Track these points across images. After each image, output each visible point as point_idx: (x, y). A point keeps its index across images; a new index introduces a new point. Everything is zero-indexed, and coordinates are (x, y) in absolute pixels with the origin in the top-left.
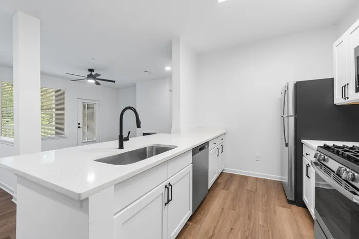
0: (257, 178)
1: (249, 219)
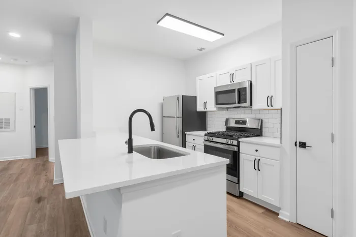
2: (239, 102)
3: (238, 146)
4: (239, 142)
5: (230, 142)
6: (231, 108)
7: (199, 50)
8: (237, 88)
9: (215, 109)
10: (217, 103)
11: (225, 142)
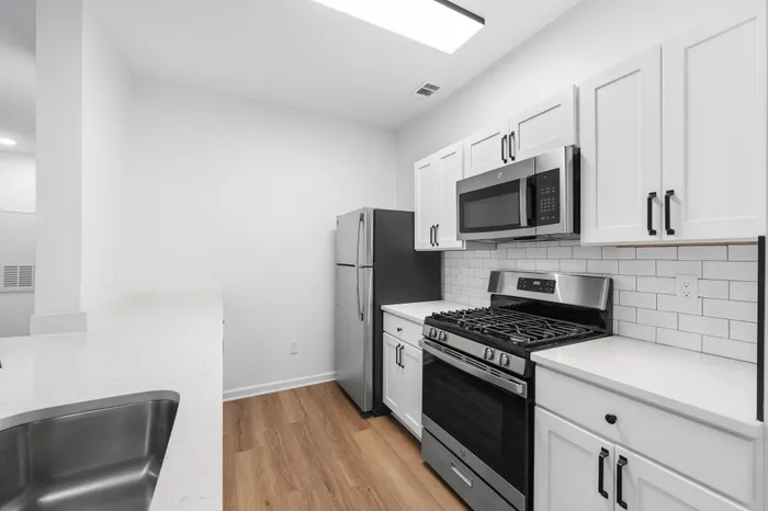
0: (293, 390)
1: (329, 489)
2: (532, 222)
3: (529, 378)
4: (531, 366)
5: (499, 357)
6: (505, 241)
7: (422, 91)
8: (523, 175)
9: (459, 245)
10: (464, 228)
11: (482, 356)
